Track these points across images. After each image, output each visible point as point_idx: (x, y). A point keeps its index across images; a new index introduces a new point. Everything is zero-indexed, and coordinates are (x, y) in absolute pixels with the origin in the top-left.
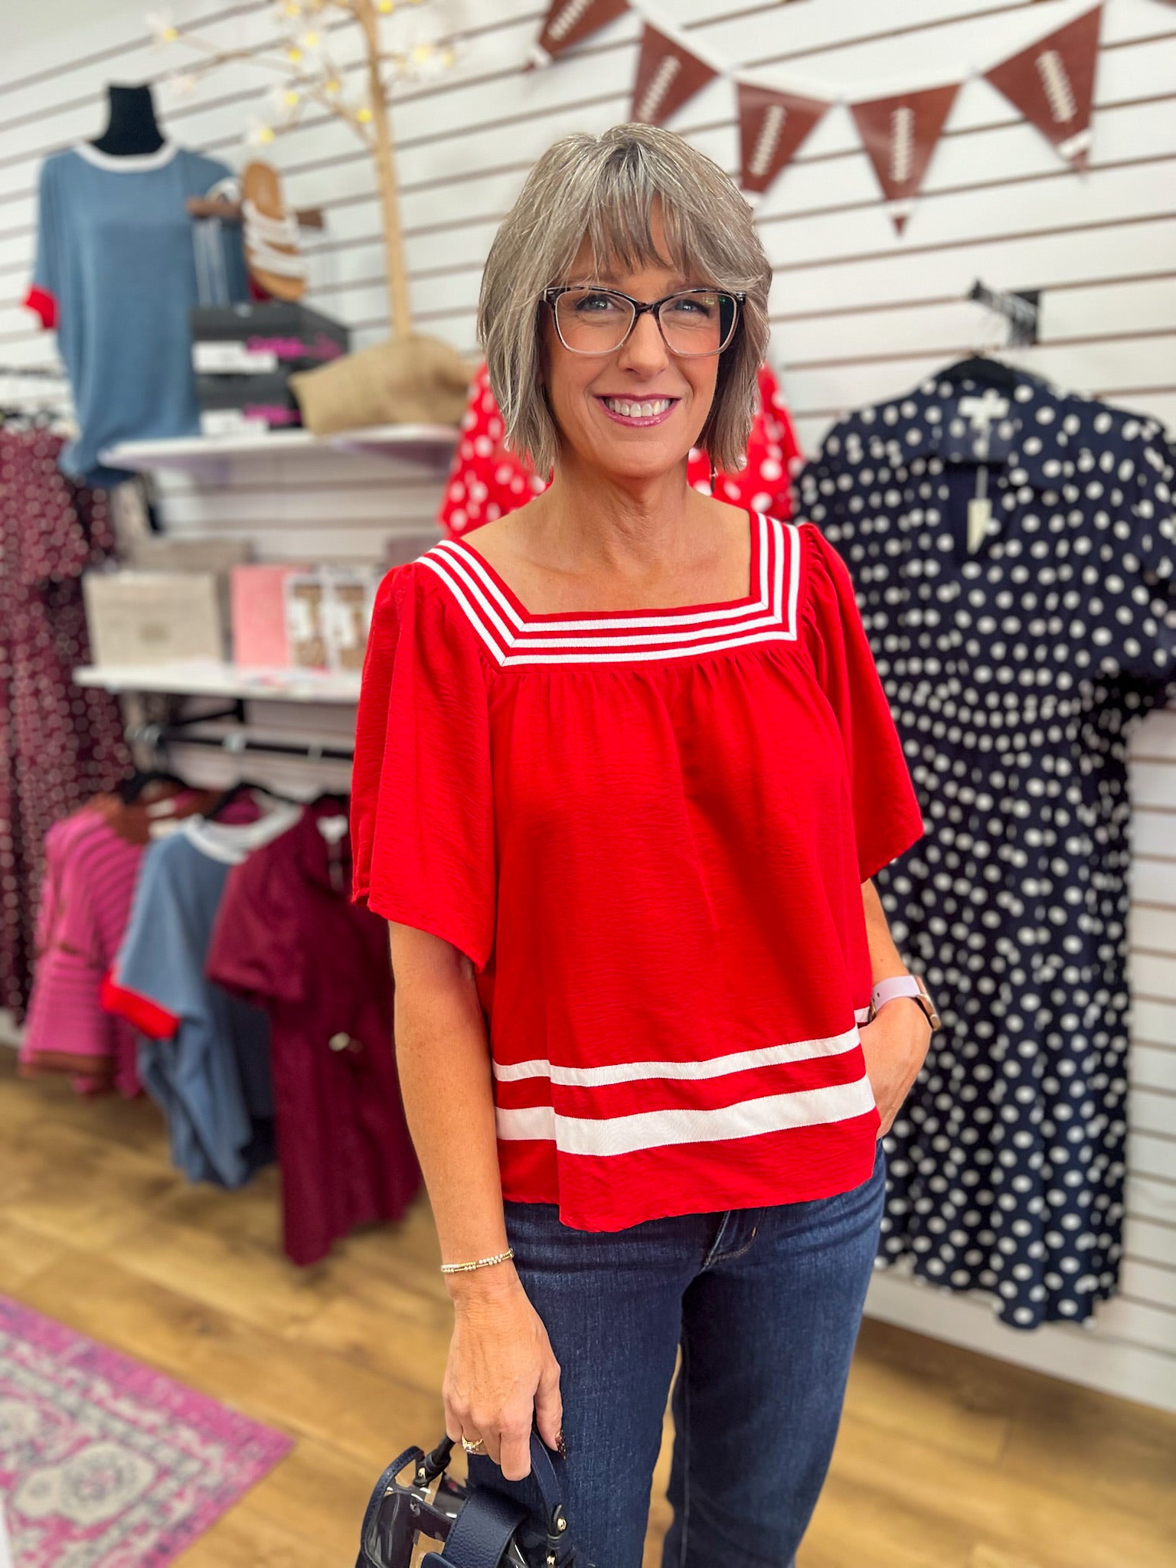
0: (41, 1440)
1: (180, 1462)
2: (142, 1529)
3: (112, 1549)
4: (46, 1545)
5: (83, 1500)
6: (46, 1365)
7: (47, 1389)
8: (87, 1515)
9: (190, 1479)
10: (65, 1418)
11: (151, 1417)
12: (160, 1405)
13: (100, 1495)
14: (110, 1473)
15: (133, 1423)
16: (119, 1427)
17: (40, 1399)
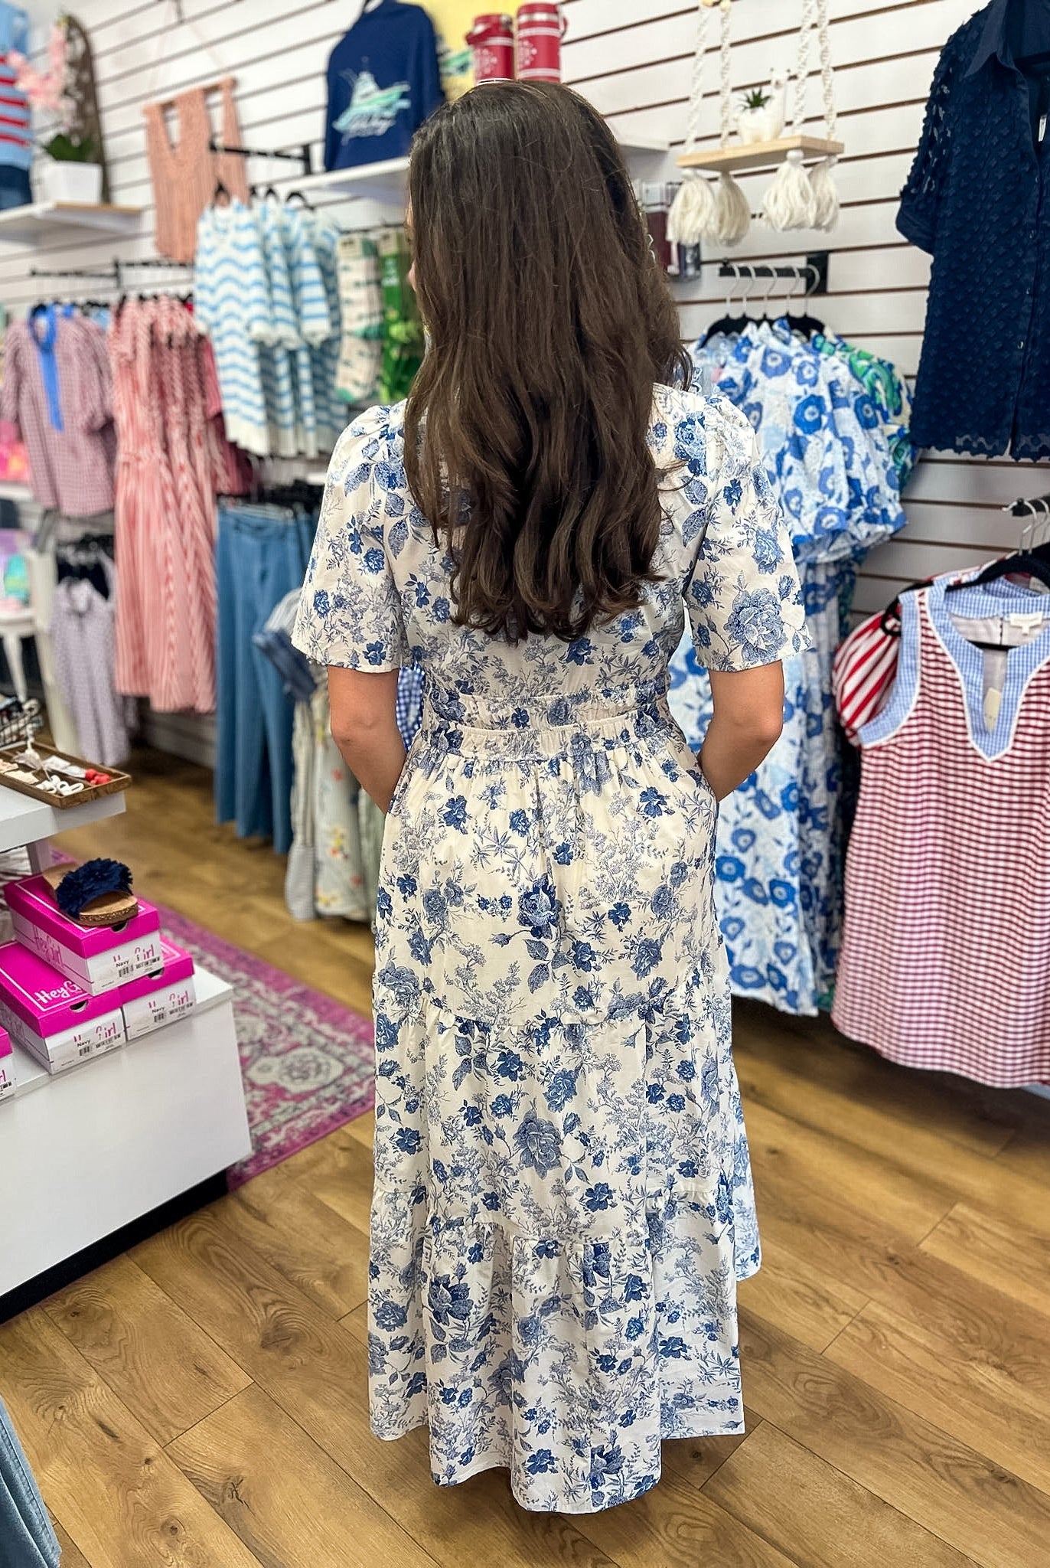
0: (266, 1040)
1: (360, 1065)
2: (333, 1100)
3: (310, 1109)
4: (266, 1101)
5: (293, 1079)
6: (274, 997)
7: (273, 1011)
8: (295, 1087)
9: (368, 1077)
10: (284, 1029)
11: (342, 1037)
12: (349, 1032)
13: (305, 1076)
14: (313, 1065)
15: (333, 1039)
16: (322, 1040)
17: (268, 1017)
